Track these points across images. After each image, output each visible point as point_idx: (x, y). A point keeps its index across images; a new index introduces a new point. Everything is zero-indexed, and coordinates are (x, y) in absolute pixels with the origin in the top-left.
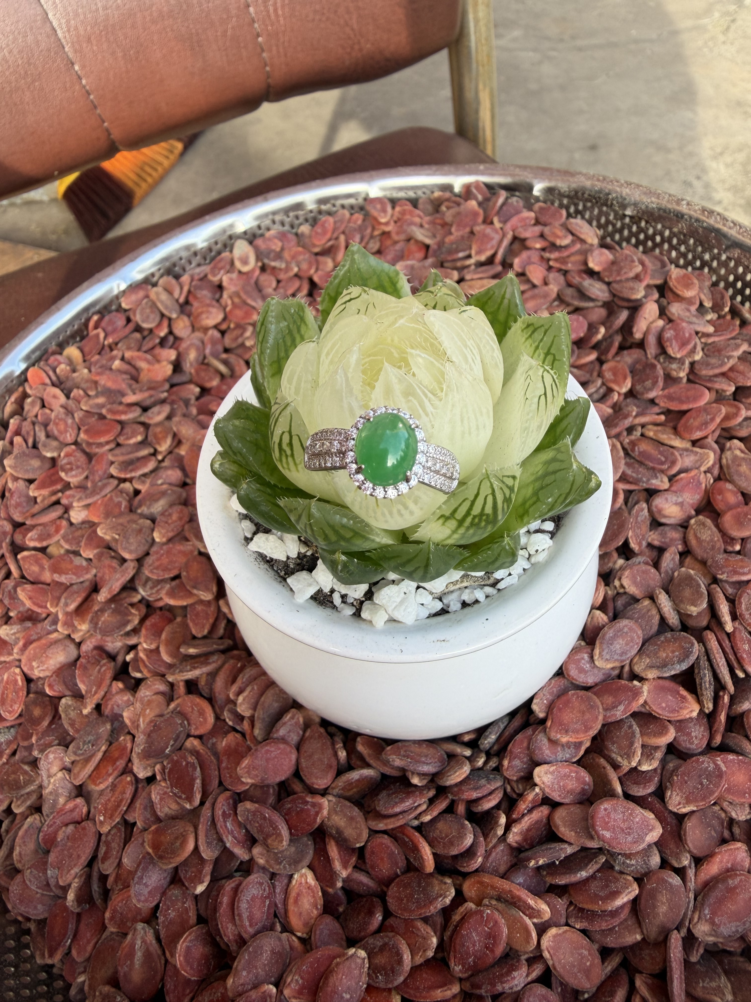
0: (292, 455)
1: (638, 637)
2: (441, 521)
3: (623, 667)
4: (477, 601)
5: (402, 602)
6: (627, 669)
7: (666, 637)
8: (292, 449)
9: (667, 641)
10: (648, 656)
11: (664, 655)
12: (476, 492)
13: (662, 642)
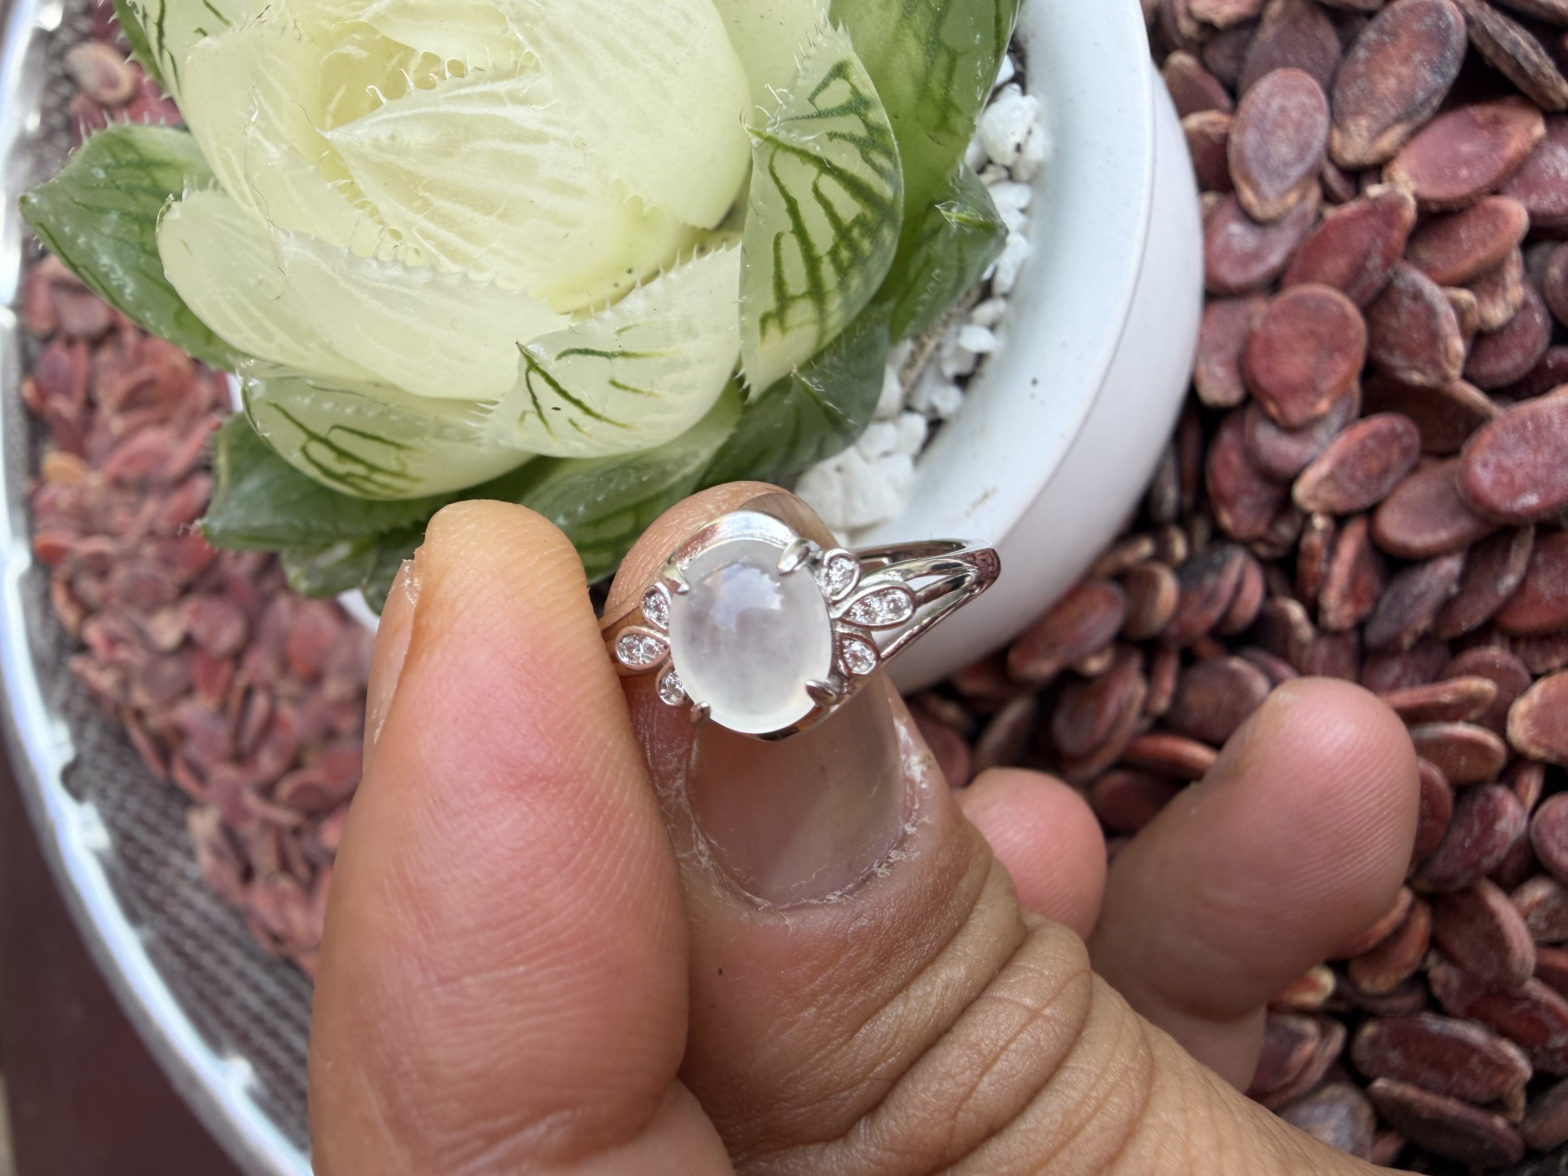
0: (373, 468)
1: (1311, 93)
2: (773, 329)
3: (1321, 178)
4: (981, 358)
5: (847, 490)
6: (1331, 174)
7: (1368, 47)
8: (357, 460)
9: (1378, 48)
10: (1359, 112)
11: (1392, 83)
12: (784, 205)
13: (1368, 61)
